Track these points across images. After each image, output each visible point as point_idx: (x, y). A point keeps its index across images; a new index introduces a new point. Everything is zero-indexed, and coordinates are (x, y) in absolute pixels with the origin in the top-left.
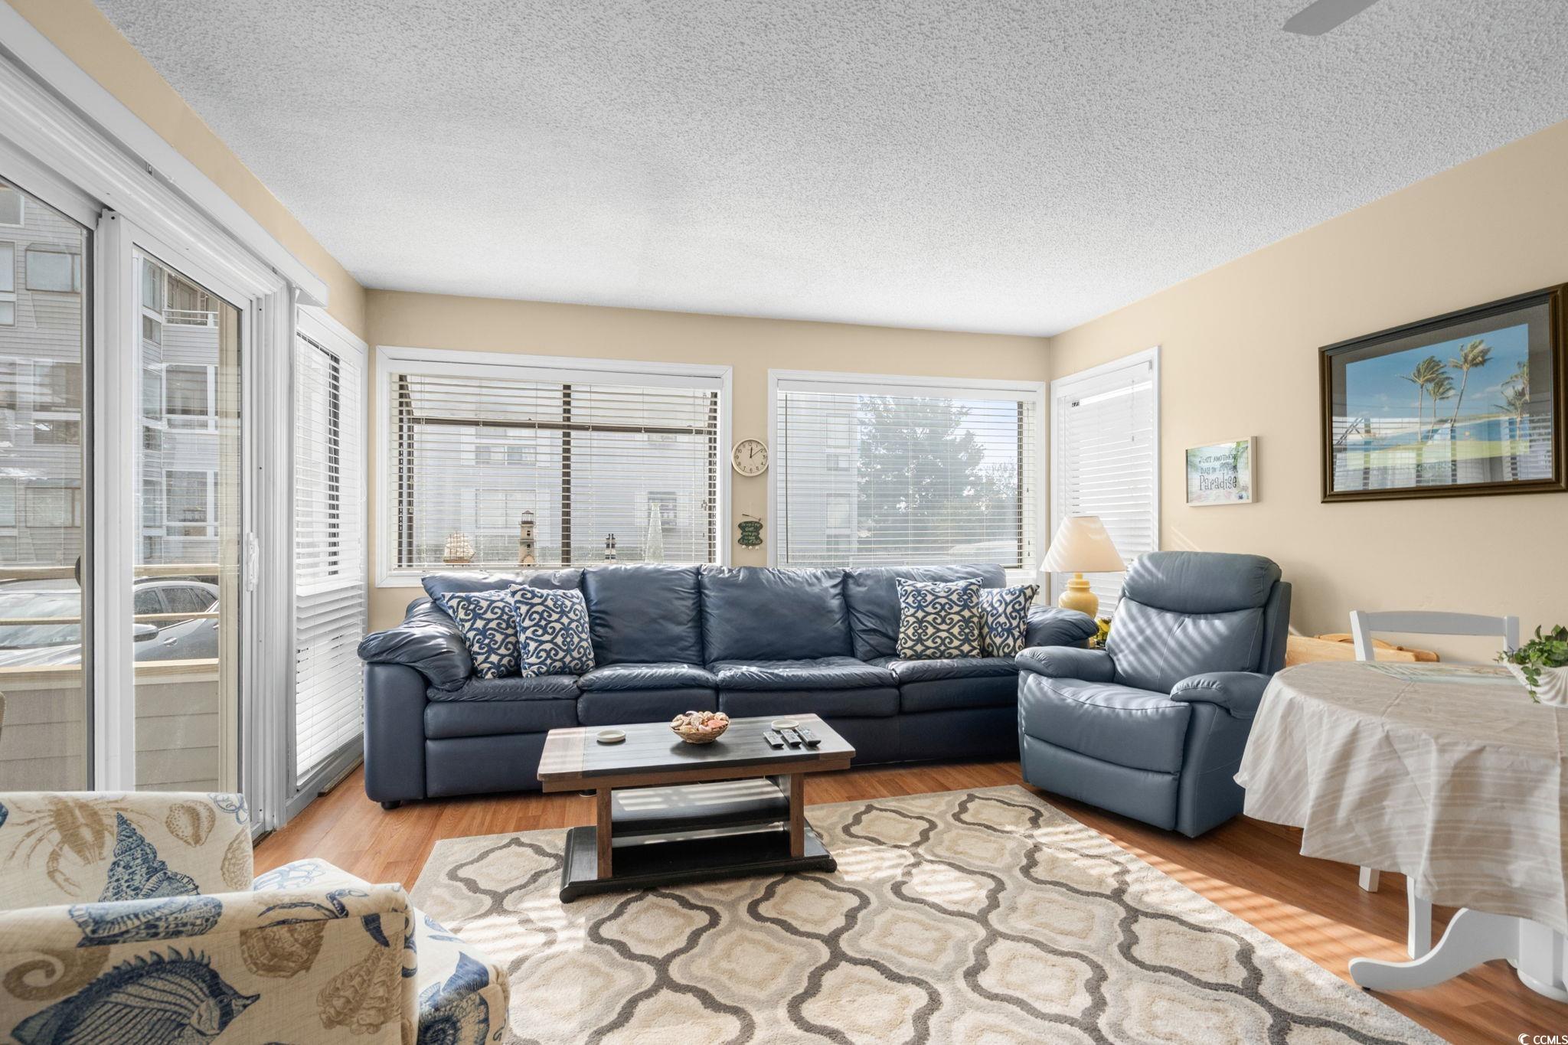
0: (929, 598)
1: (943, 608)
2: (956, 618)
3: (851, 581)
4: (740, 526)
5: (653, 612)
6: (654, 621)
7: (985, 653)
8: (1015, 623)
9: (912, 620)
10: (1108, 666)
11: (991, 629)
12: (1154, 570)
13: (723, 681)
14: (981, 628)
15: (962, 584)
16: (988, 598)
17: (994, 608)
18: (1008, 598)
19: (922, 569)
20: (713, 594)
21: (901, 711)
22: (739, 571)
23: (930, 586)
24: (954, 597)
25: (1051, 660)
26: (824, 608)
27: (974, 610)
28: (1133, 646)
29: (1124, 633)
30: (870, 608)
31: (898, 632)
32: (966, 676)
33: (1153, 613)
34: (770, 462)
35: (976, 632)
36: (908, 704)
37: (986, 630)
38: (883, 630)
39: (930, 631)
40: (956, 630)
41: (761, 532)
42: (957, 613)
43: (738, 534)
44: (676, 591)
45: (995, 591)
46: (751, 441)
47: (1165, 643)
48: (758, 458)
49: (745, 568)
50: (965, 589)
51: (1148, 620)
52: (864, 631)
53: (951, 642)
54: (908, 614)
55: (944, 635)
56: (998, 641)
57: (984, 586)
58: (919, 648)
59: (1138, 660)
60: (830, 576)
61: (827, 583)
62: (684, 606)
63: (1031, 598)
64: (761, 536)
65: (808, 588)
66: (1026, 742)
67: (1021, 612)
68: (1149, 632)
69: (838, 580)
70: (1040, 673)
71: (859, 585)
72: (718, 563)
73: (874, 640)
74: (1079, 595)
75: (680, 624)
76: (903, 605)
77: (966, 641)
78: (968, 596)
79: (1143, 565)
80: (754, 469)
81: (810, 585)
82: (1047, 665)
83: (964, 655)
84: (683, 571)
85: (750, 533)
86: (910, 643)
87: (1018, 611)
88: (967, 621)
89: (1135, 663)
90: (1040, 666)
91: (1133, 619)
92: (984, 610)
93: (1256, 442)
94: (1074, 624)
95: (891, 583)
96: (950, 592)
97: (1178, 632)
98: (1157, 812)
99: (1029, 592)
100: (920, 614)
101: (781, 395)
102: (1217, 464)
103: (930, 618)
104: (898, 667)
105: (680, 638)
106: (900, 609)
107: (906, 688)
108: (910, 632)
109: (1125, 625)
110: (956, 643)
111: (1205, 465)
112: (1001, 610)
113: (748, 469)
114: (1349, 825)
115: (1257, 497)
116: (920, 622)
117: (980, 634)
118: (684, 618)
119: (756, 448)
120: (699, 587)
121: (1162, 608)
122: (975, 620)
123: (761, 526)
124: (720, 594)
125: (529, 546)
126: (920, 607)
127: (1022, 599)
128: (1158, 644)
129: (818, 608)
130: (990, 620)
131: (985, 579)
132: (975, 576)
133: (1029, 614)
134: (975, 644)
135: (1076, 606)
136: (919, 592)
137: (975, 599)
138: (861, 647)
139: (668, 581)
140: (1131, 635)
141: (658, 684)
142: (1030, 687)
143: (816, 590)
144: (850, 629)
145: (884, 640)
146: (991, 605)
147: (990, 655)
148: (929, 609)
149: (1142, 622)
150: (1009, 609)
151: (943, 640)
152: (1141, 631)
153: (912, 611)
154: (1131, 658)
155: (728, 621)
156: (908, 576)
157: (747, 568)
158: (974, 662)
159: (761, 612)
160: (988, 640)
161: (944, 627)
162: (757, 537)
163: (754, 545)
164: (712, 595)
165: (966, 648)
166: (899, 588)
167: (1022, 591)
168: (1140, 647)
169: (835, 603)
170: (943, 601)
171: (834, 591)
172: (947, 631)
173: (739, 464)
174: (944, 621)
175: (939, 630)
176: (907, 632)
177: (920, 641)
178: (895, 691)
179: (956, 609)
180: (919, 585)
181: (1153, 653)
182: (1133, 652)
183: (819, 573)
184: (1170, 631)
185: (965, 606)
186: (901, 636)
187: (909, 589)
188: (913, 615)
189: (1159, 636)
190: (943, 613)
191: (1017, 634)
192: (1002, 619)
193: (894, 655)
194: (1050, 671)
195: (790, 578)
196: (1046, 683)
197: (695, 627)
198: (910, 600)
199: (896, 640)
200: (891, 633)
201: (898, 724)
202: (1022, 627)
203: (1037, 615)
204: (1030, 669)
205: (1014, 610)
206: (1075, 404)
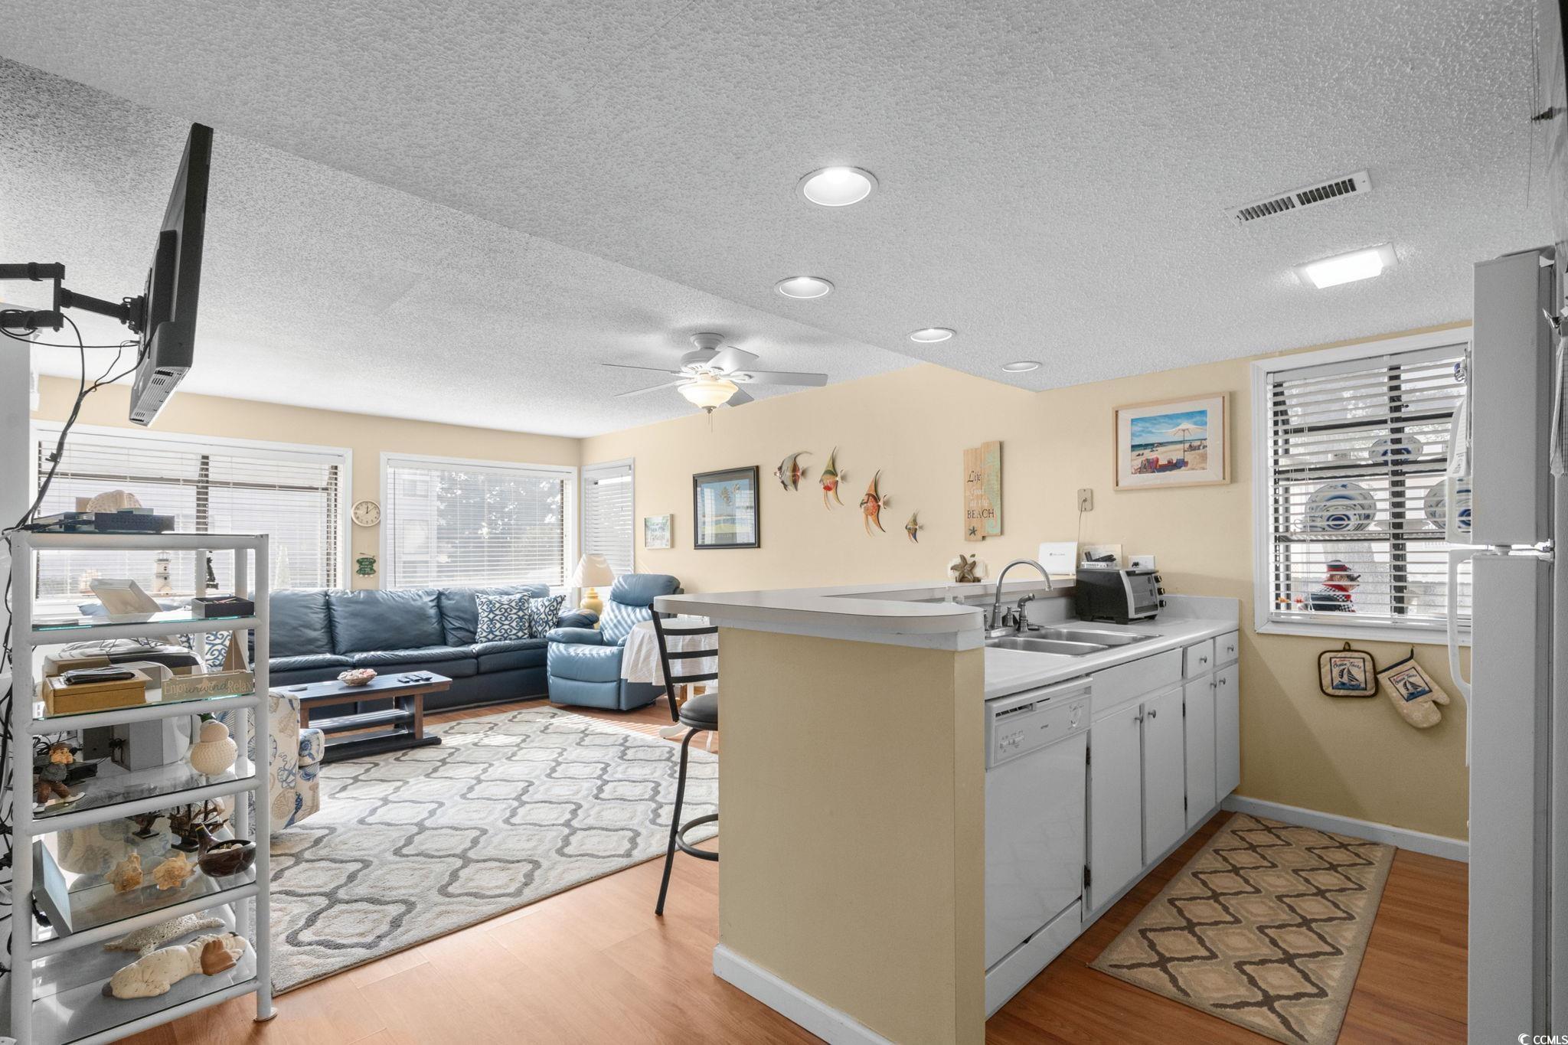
0: (497, 605)
1: (506, 611)
2: (514, 616)
3: (443, 597)
4: (358, 561)
5: (294, 623)
6: (295, 628)
7: (532, 636)
8: (550, 618)
9: (486, 619)
10: (599, 637)
11: (536, 622)
12: (623, 583)
13: (358, 661)
14: (530, 622)
15: (518, 596)
16: (535, 604)
17: (538, 609)
18: (547, 604)
19: (494, 587)
20: (340, 609)
21: (478, 673)
22: (360, 593)
23: (498, 598)
24: (513, 604)
25: (565, 635)
26: (425, 615)
27: (526, 611)
28: (612, 625)
29: (608, 619)
30: (457, 614)
31: (477, 628)
32: (519, 649)
33: (622, 607)
34: (382, 517)
35: (527, 625)
36: (483, 668)
37: (533, 623)
38: (466, 627)
39: (498, 625)
40: (514, 624)
41: (375, 566)
42: (515, 614)
43: (357, 567)
44: (311, 608)
45: (540, 599)
46: (367, 502)
47: (626, 622)
48: (373, 513)
49: (364, 590)
50: (520, 599)
51: (620, 611)
52: (453, 629)
53: (511, 631)
54: (483, 616)
55: (506, 627)
56: (540, 629)
57: (533, 597)
58: (491, 636)
59: (614, 632)
60: (428, 594)
61: (427, 599)
62: (318, 618)
63: (561, 603)
64: (374, 568)
65: (413, 603)
66: (551, 680)
67: (554, 611)
68: (619, 617)
69: (434, 597)
70: (559, 642)
71: (449, 600)
72: (340, 587)
73: (461, 634)
74: (592, 600)
75: (315, 630)
76: (480, 611)
77: (521, 630)
78: (522, 604)
79: (619, 582)
80: (370, 522)
81: (414, 600)
82: (563, 637)
83: (519, 638)
84: (315, 594)
85: (366, 566)
86: (485, 634)
87: (552, 611)
88: (521, 618)
89: (612, 634)
90: (558, 638)
91: (613, 611)
92: (532, 611)
93: (672, 517)
94: (585, 617)
95: (472, 598)
96: (511, 601)
97: (632, 616)
98: (609, 702)
99: (559, 600)
100: (491, 616)
101: (390, 470)
102: (657, 527)
103: (497, 618)
104: (475, 648)
105: (315, 640)
106: (478, 614)
107: (482, 658)
108: (485, 627)
109: (609, 615)
110: (514, 632)
111: (653, 527)
112: (542, 610)
113: (364, 521)
114: (641, 669)
115: (673, 545)
116: (491, 620)
117: (530, 626)
118: (318, 626)
119: (370, 507)
120: (328, 606)
121: (627, 604)
122: (527, 617)
123: (375, 561)
124: (347, 609)
125: (166, 578)
126: (491, 611)
127: (555, 604)
128: (623, 622)
129: (420, 615)
130: (536, 617)
131: (533, 593)
132: (527, 590)
133: (560, 613)
134: (526, 631)
135: (589, 607)
136: (491, 602)
137: (526, 605)
138: (450, 638)
139: (304, 601)
140: (611, 620)
141: (312, 665)
142: (555, 650)
143: (419, 603)
144: (443, 628)
145: (468, 634)
146: (537, 608)
147: (536, 637)
148: (497, 612)
149: (617, 612)
150: (547, 609)
151: (506, 631)
152: (616, 617)
153: (486, 614)
154: (610, 632)
155: (353, 626)
156: (483, 592)
157: (367, 591)
158: (524, 641)
159: (378, 619)
160: (534, 629)
161: (507, 622)
162: (372, 569)
163: (369, 574)
164: (339, 611)
165: (520, 634)
166: (477, 600)
167: (555, 599)
168: (615, 625)
169: (433, 612)
170: (506, 607)
171: (431, 604)
172: (509, 625)
173: (358, 518)
174: (506, 619)
175: (503, 625)
176: (482, 628)
177: (491, 632)
178: (475, 661)
179: (514, 611)
180: (491, 598)
181: (620, 628)
182: (611, 629)
183: (420, 593)
184: (629, 616)
185: (520, 609)
186: (479, 630)
187: (484, 600)
188: (487, 617)
189: (624, 619)
190: (506, 614)
191: (551, 624)
192: (543, 616)
193: (475, 642)
194: (563, 640)
195: (399, 596)
196: (562, 646)
197: (327, 632)
198: (485, 607)
199: (475, 633)
200: (472, 629)
201: (477, 680)
202: (555, 620)
203: (564, 613)
204: (553, 640)
205: (550, 610)
206: (596, 483)
